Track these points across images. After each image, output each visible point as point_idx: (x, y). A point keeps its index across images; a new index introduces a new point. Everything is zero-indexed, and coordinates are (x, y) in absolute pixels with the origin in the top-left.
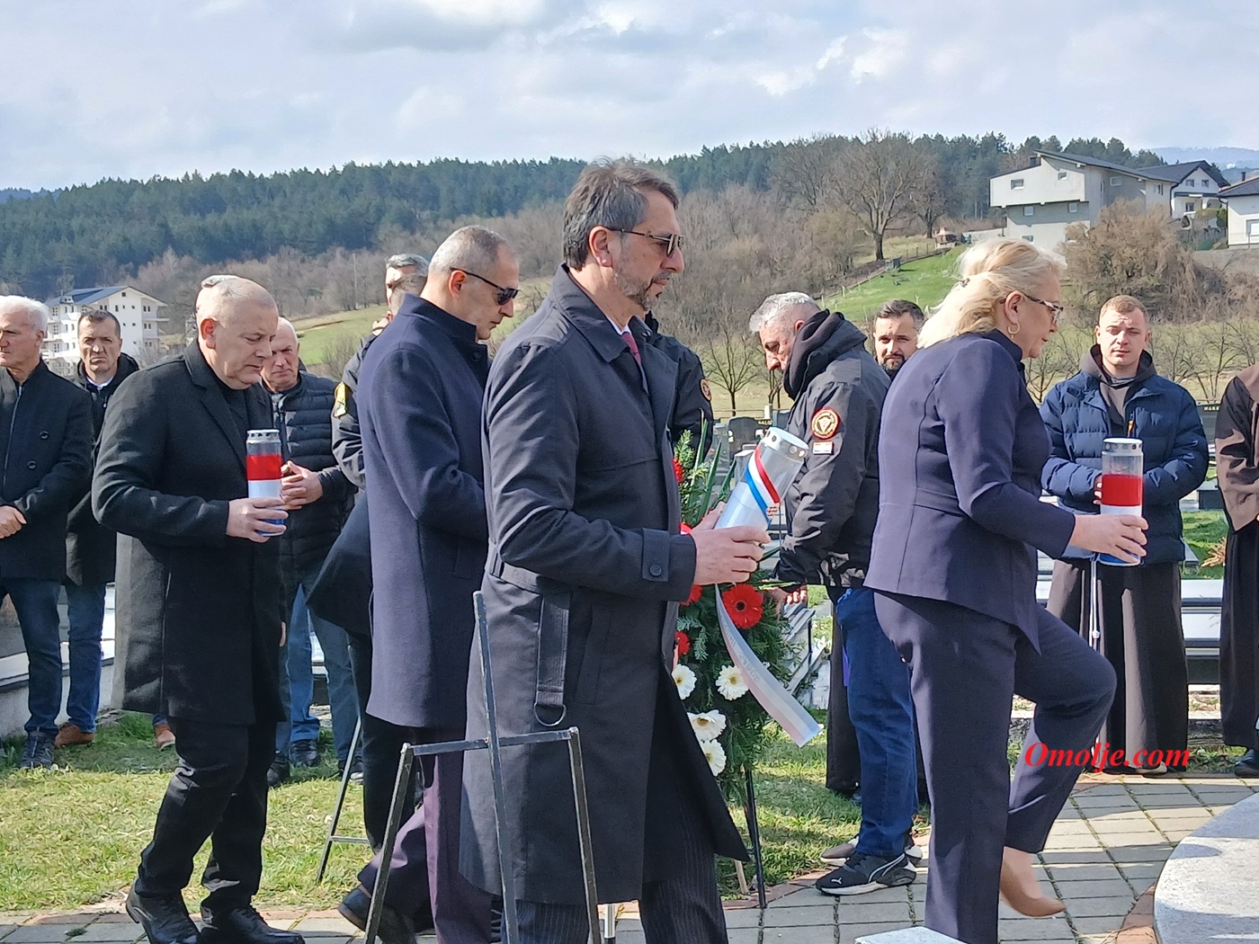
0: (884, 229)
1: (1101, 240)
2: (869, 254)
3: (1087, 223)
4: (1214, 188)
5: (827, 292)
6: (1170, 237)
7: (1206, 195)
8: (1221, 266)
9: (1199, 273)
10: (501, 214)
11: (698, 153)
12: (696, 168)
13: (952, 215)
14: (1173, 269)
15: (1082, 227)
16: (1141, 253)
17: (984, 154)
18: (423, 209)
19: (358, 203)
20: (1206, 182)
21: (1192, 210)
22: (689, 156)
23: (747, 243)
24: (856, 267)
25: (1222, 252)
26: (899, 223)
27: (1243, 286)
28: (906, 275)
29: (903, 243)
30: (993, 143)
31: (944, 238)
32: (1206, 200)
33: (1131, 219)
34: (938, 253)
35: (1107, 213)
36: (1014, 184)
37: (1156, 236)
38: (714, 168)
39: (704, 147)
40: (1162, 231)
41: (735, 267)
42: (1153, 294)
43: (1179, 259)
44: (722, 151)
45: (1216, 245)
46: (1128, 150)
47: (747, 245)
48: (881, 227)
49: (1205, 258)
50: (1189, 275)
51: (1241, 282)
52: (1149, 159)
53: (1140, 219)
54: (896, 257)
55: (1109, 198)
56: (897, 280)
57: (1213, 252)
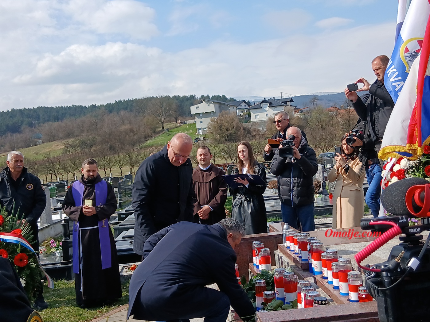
0: (164, 121)
1: (219, 122)
2: (160, 128)
3: (216, 117)
4: (247, 107)
5: (149, 139)
6: (237, 120)
7: (245, 109)
8: (250, 127)
9: (244, 129)
10: (58, 121)
11: (114, 102)
12: (113, 106)
13: (182, 117)
14: (238, 128)
15: (214, 118)
16: (230, 125)
17: (190, 100)
18: (35, 121)
19: (15, 120)
20: (245, 105)
21: (242, 113)
22: (111, 103)
23: (127, 126)
24: (157, 131)
25: (250, 123)
26: (168, 119)
27: (255, 132)
28: (170, 133)
29: (169, 124)
30: (192, 97)
31: (180, 123)
32: (245, 110)
33: (226, 116)
34: (178, 127)
35: (220, 115)
36: (197, 108)
37: (233, 120)
38: (118, 106)
39: (116, 101)
40: (235, 119)
41: (124, 133)
42: (234, 135)
43: (239, 125)
44: (120, 101)
45: (248, 122)
46: (227, 98)
47: (127, 127)
48: (163, 120)
49: (246, 125)
50: (242, 130)
51: (255, 131)
52: (232, 100)
53: (229, 116)
54: (167, 128)
55: (221, 110)
56: (168, 134)
57: (247, 123)
